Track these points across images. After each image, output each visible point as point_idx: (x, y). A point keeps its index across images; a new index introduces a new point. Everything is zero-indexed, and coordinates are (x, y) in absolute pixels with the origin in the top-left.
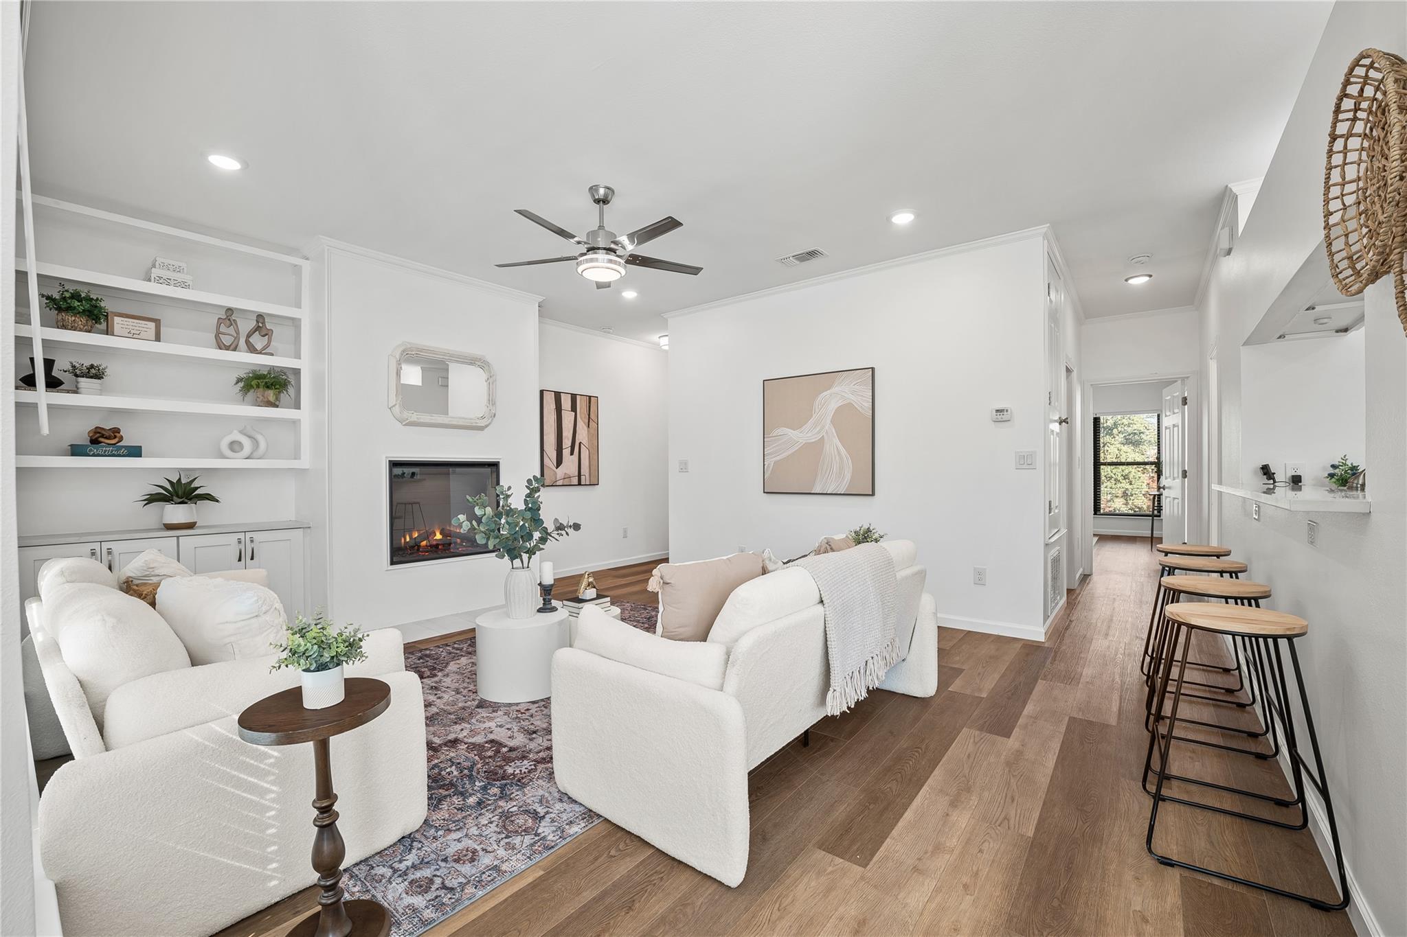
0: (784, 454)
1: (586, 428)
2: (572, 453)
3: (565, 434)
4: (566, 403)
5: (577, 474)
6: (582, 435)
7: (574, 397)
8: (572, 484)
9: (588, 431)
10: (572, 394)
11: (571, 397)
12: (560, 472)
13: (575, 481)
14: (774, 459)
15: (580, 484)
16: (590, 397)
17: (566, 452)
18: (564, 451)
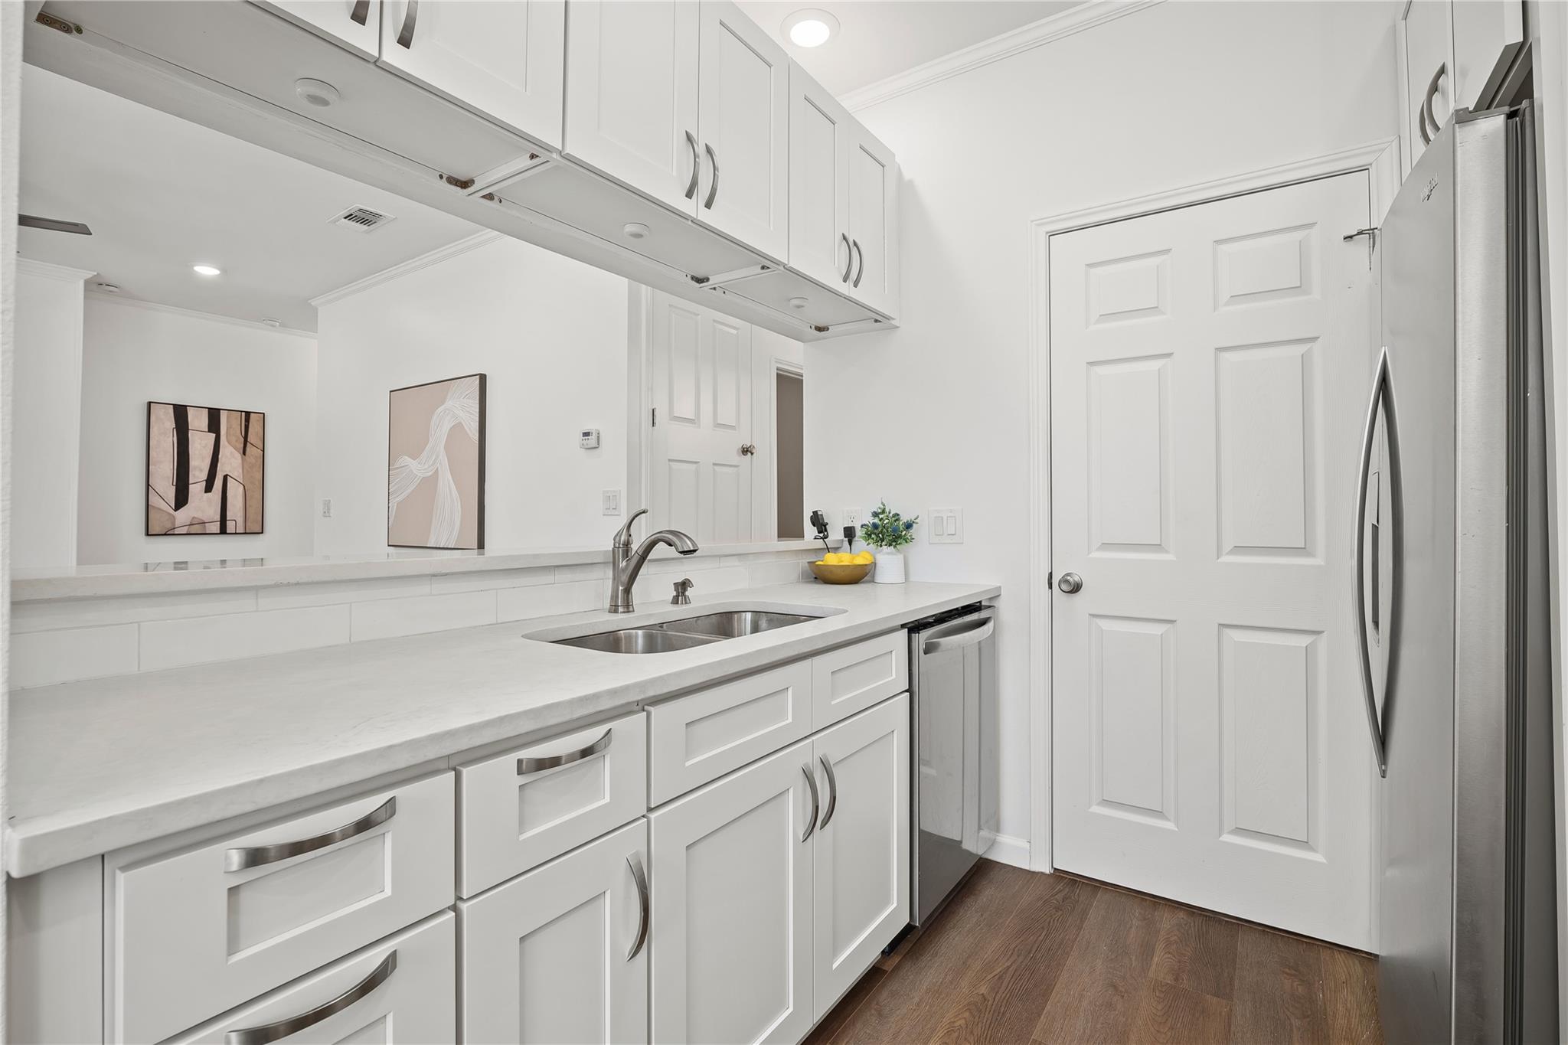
0: (407, 492)
1: (238, 456)
2: (209, 488)
3: (194, 462)
4: (198, 421)
5: (218, 517)
6: (231, 462)
7: (214, 415)
8: (207, 532)
9: (243, 460)
10: (209, 408)
11: (209, 412)
12: (183, 516)
13: (216, 528)
14: (397, 499)
15: (223, 531)
16: (248, 414)
17: (196, 489)
18: (190, 486)
